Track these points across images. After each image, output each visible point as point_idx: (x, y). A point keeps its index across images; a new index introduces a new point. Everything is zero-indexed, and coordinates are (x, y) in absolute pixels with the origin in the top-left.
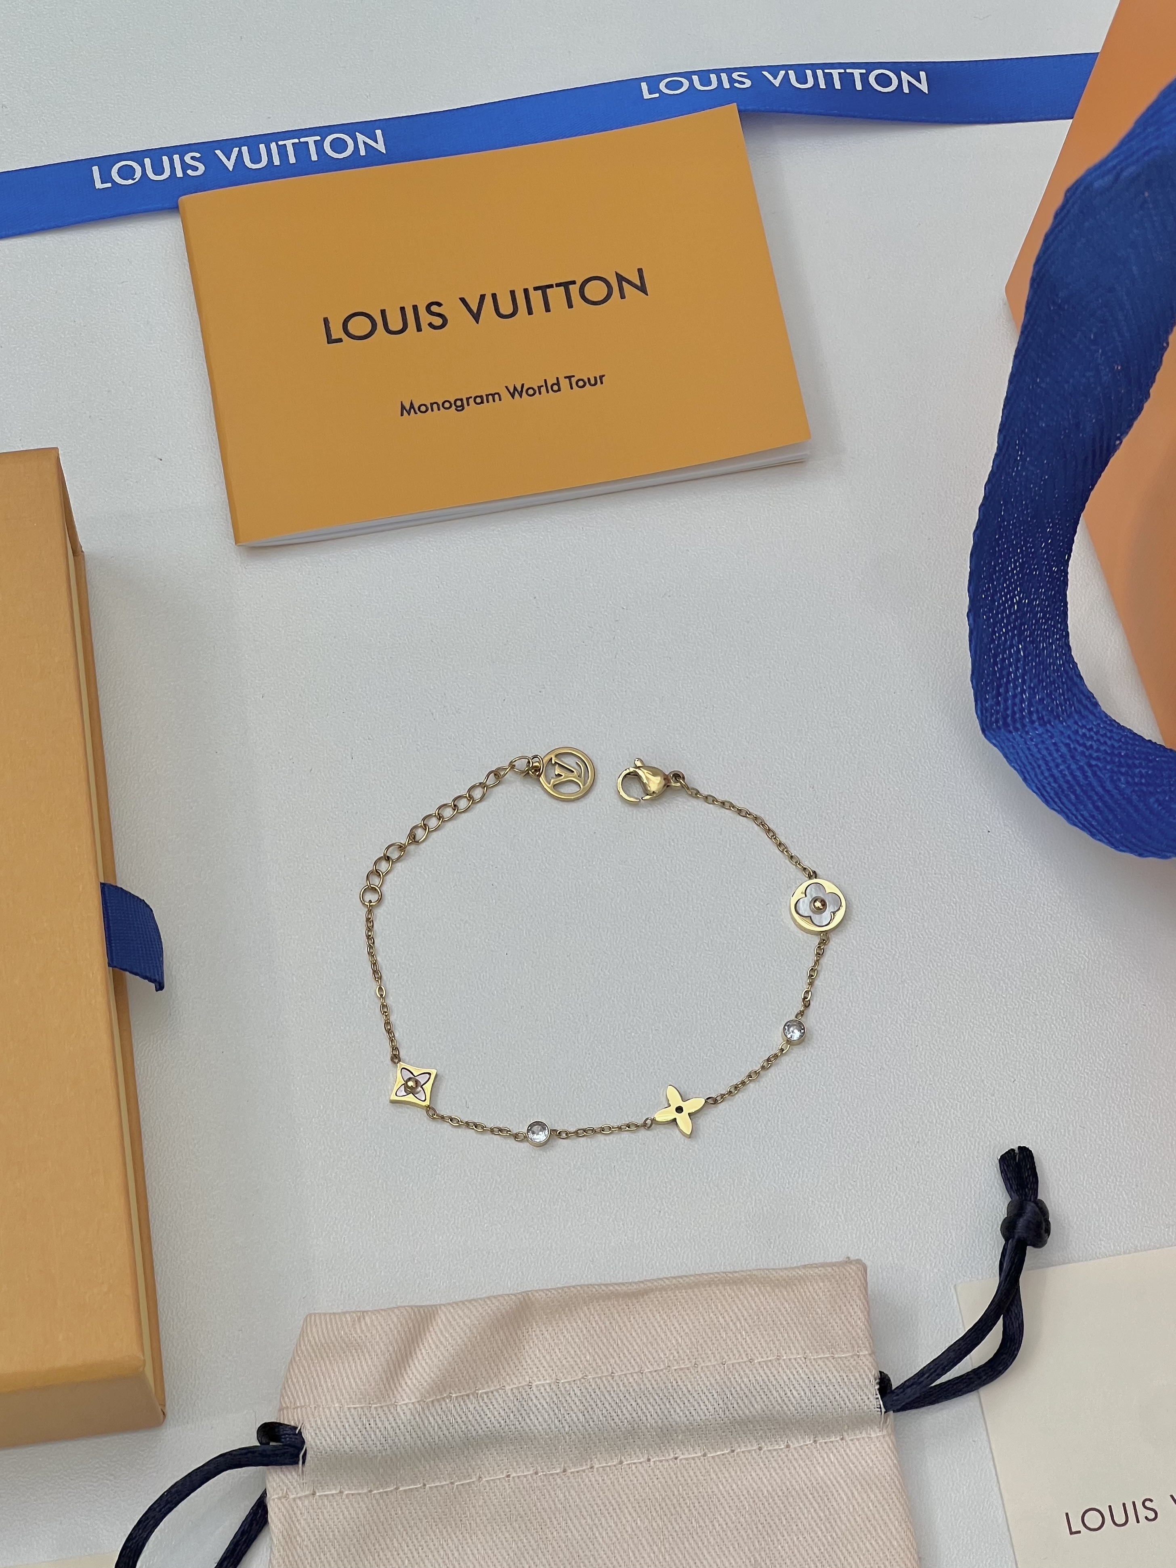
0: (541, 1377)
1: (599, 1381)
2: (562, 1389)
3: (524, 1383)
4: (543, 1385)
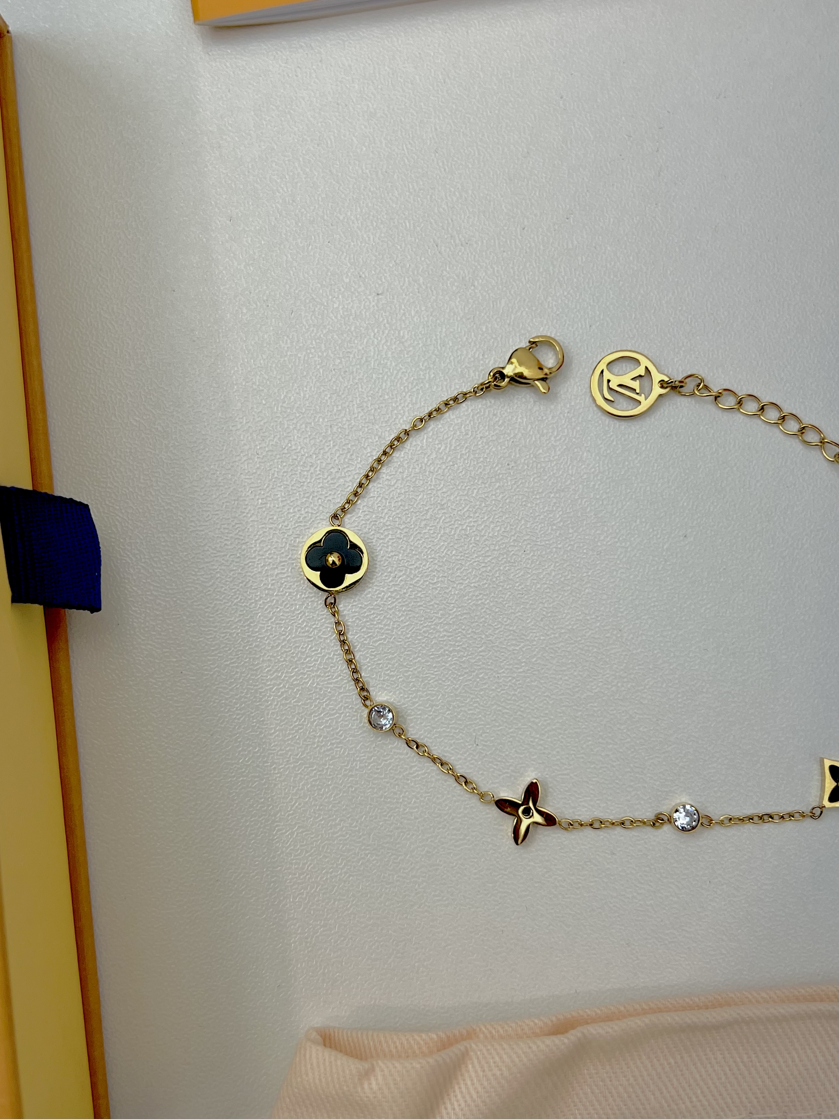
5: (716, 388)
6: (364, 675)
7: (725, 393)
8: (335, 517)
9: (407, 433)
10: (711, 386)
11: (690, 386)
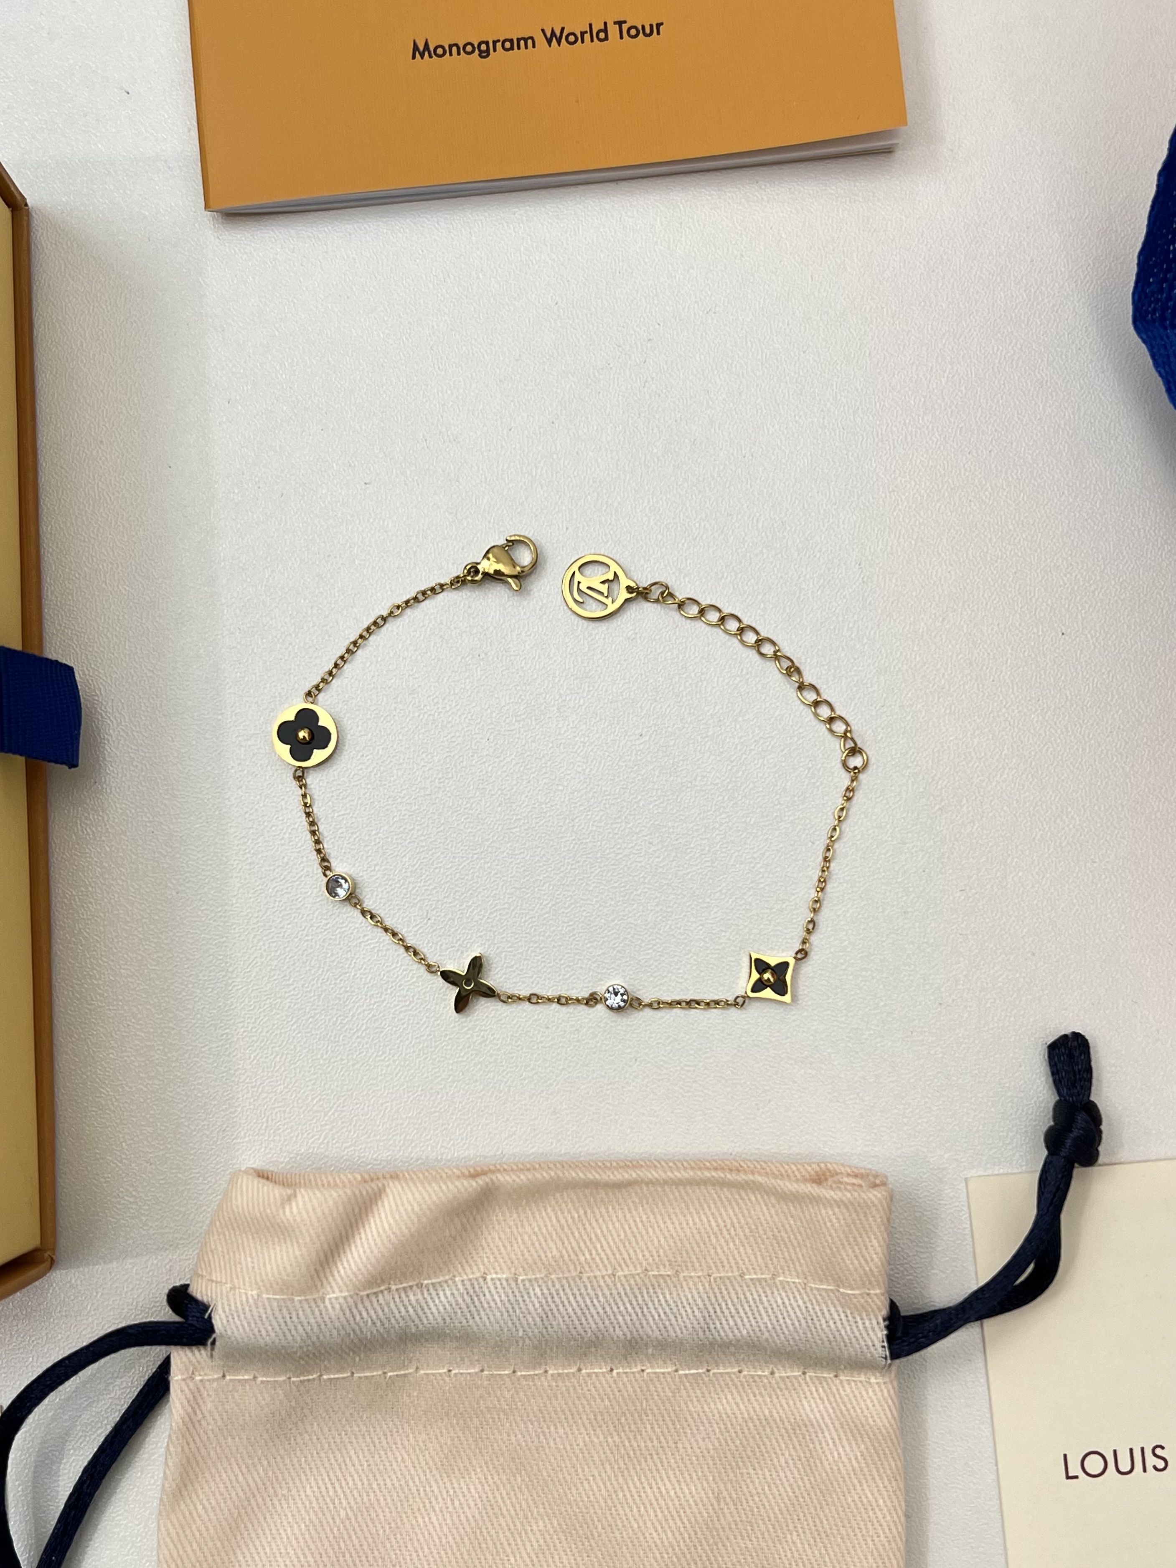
0: (498, 1269)
1: (564, 1282)
2: (521, 1286)
3: (478, 1275)
4: (499, 1280)
5: (680, 596)
6: (327, 846)
7: (687, 602)
8: (309, 694)
9: (384, 619)
10: (677, 594)
11: (656, 593)
